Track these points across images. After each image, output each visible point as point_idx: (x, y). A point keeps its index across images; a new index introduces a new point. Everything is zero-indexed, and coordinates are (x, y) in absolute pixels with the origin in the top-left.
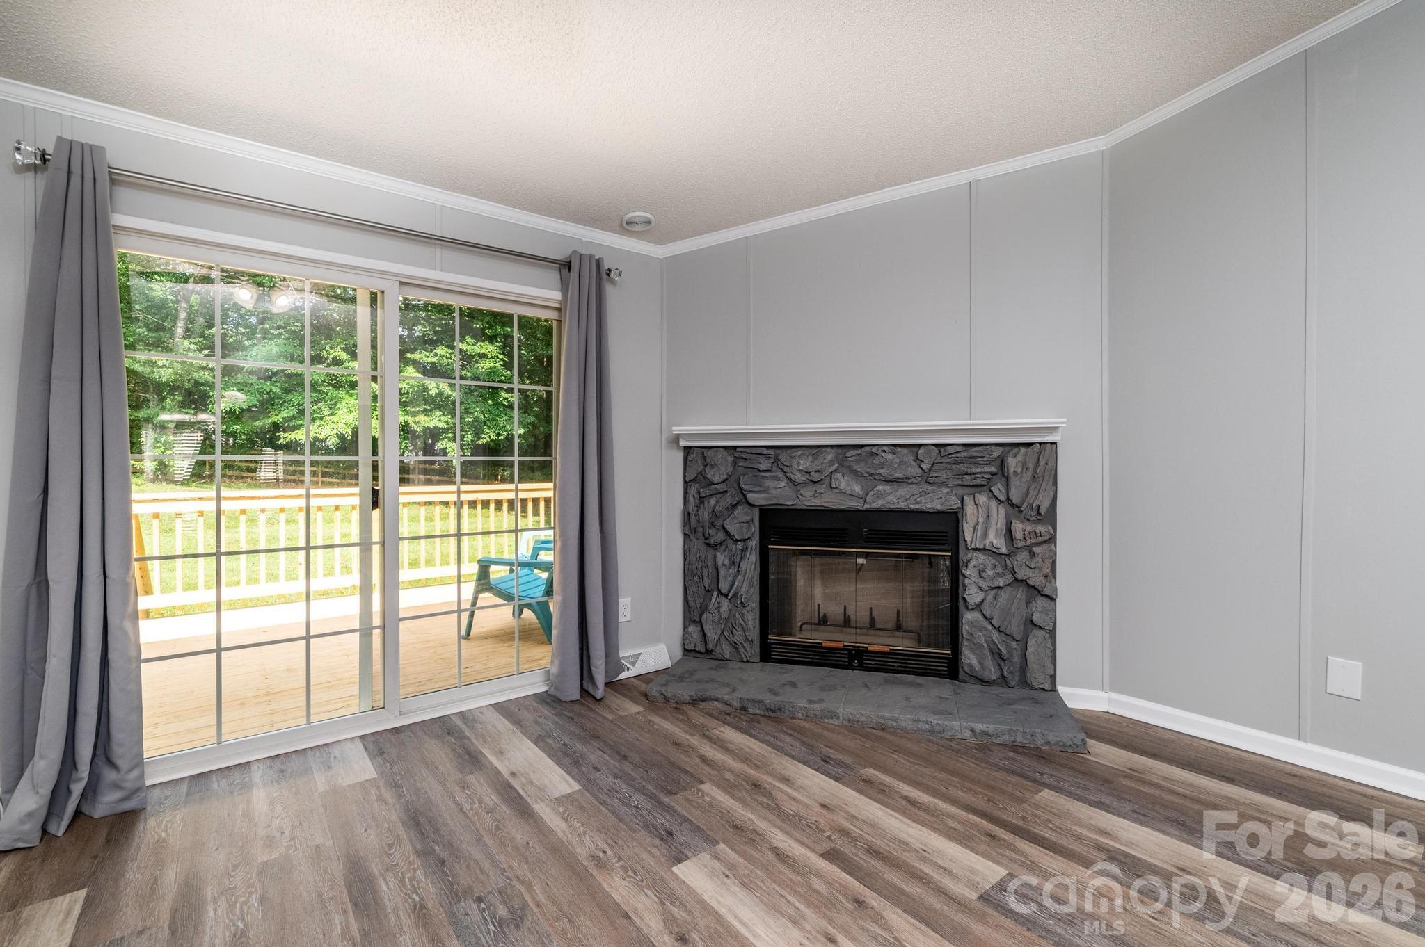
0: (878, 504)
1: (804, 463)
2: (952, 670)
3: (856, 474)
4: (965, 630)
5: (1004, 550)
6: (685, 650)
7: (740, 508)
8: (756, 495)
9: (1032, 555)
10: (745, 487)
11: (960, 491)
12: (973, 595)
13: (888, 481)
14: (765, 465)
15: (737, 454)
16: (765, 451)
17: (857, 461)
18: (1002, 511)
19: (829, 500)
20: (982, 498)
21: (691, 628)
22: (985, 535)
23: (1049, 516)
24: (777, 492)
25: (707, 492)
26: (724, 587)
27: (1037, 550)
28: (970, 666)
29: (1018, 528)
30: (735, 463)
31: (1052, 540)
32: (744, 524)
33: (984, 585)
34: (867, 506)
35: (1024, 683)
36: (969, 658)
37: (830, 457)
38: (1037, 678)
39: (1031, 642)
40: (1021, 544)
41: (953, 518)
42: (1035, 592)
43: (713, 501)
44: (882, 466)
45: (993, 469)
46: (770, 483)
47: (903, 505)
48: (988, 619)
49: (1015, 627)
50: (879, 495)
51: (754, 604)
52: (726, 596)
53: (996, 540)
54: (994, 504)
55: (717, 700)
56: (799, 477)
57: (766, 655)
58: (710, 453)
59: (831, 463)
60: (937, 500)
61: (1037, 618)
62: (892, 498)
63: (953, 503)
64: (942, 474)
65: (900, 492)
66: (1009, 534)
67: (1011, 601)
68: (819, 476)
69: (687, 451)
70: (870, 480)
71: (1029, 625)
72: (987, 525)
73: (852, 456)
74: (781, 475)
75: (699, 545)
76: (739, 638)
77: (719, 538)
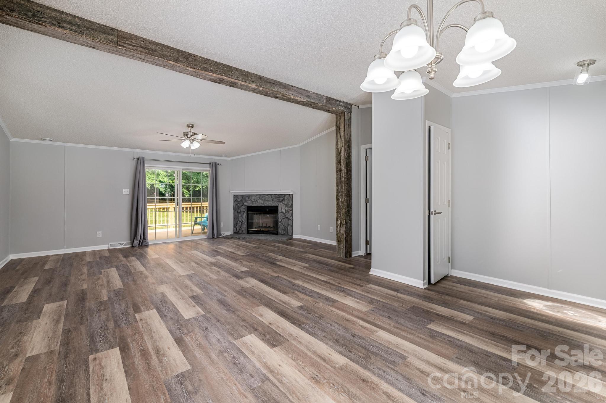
0: (265, 205)
1: (254, 198)
2: (277, 233)
3: (262, 200)
4: (279, 226)
5: (285, 212)
7: (243, 206)
8: (246, 204)
10: (244, 202)
11: (278, 202)
12: (280, 220)
13: (267, 201)
14: (247, 198)
15: (243, 196)
16: (247, 196)
17: (262, 197)
18: (284, 205)
19: (258, 204)
20: (281, 204)
21: (235, 228)
22: (281, 210)
23: (291, 206)
24: (249, 203)
25: (237, 203)
26: (240, 220)
27: (289, 212)
29: (287, 209)
30: (242, 198)
31: (292, 210)
32: (244, 209)
33: (281, 218)
34: (264, 205)
35: (288, 234)
36: (280, 231)
37: (258, 197)
38: (290, 234)
39: (289, 227)
40: (287, 211)
41: (277, 207)
42: (289, 219)
43: (238, 205)
44: (266, 198)
45: (283, 199)
46: (248, 201)
47: (270, 205)
48: (282, 224)
49: (286, 225)
50: (266, 203)
51: (246, 223)
52: (241, 222)
53: (283, 211)
54: (283, 204)
55: (235, 237)
56: (253, 200)
57: (248, 232)
58: (238, 196)
60: (274, 204)
61: (289, 223)
62: (267, 204)
63: (276, 205)
64: (275, 199)
65: (269, 203)
66: (285, 209)
67: (285, 221)
68: (256, 200)
69: (234, 195)
70: (264, 201)
71: (288, 225)
72: (282, 208)
73: (261, 197)
74: (250, 200)
75: (236, 213)
76: (243, 229)
77: (239, 211)
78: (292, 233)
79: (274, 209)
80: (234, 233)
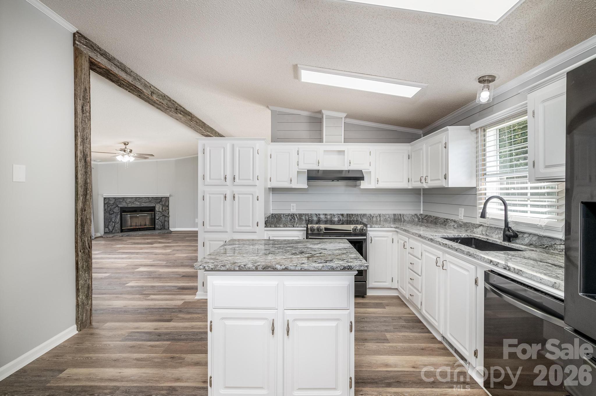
0: (142, 206)
1: (130, 200)
2: (154, 229)
3: (139, 202)
4: (156, 223)
6: (104, 232)
7: (117, 208)
8: (119, 205)
9: (166, 211)
10: (117, 204)
11: (155, 204)
12: (157, 218)
13: (144, 202)
14: (121, 200)
15: (116, 199)
16: (121, 198)
17: (139, 199)
18: (161, 206)
19: (133, 206)
20: (158, 204)
21: (106, 229)
23: (168, 206)
24: (124, 205)
25: (109, 205)
26: (113, 221)
27: (167, 211)
28: (157, 227)
29: (164, 208)
30: (115, 200)
31: (168, 209)
32: (117, 210)
33: (159, 216)
34: (141, 206)
36: (157, 226)
37: (134, 199)
38: (166, 228)
39: (166, 223)
40: (164, 210)
41: (154, 207)
42: (165, 216)
43: (111, 206)
44: (142, 200)
45: (160, 200)
46: (122, 203)
47: (146, 206)
48: (160, 221)
49: (163, 221)
50: (143, 204)
51: (120, 223)
52: (114, 222)
53: (161, 210)
54: (160, 205)
56: (128, 202)
57: (122, 231)
58: (110, 199)
59: (134, 200)
60: (152, 205)
62: (145, 205)
63: (154, 205)
64: (152, 201)
65: (146, 204)
66: (162, 209)
67: (163, 218)
68: (132, 202)
69: (105, 198)
70: (140, 202)
71: (165, 221)
72: (158, 208)
73: (137, 199)
74: (125, 202)
75: (108, 214)
76: (117, 229)
77: (112, 212)
78: (169, 227)
79: (152, 210)
80: (105, 233)
